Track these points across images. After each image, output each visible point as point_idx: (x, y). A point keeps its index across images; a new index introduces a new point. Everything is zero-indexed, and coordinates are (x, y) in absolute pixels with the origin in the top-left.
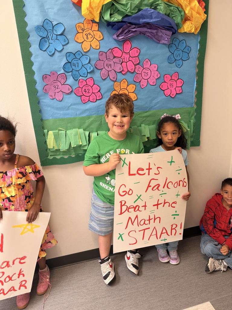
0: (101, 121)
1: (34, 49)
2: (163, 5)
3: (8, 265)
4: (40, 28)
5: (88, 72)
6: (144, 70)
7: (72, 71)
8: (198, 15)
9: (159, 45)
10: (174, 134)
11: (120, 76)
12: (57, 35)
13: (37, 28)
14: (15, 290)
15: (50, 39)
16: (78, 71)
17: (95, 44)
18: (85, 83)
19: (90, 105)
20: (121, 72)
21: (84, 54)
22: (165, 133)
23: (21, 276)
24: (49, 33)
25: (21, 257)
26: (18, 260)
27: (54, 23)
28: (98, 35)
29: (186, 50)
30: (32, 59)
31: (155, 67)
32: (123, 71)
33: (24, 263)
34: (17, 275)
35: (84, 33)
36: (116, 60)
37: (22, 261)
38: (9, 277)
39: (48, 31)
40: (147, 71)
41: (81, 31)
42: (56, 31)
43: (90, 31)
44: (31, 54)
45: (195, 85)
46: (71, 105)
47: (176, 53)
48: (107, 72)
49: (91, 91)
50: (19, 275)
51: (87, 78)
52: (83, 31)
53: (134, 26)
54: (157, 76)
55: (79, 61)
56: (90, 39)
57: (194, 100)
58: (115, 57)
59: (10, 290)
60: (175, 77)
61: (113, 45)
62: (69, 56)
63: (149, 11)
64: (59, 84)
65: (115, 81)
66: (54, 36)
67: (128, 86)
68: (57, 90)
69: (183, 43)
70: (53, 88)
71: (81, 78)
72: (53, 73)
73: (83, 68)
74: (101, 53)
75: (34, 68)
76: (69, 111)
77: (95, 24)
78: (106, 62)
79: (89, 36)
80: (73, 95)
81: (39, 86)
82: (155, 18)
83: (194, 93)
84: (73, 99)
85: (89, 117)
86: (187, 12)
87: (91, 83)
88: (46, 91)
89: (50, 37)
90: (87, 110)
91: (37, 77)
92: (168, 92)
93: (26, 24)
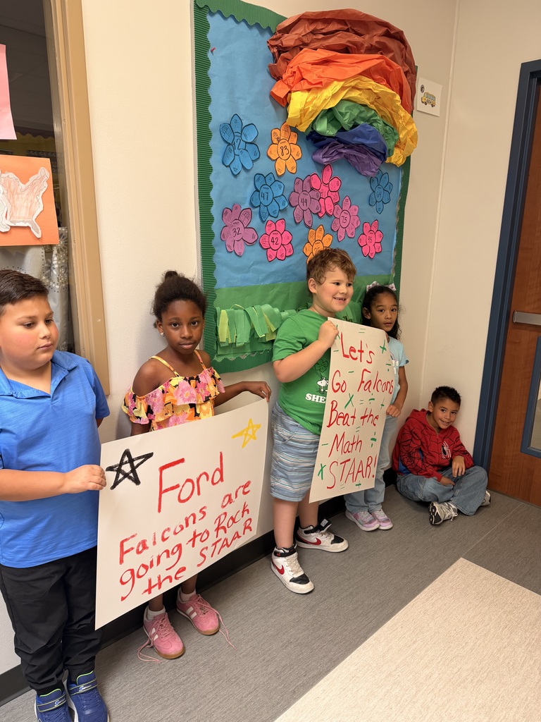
0: (288, 294)
1: (215, 161)
2: (381, 122)
3: (230, 501)
4: (227, 127)
5: (280, 210)
6: (343, 214)
7: (260, 206)
8: (411, 143)
9: (361, 177)
10: (392, 310)
11: (316, 220)
12: (246, 143)
13: (223, 127)
14: (239, 537)
15: (237, 148)
16: (266, 206)
17: (291, 165)
18: (273, 228)
19: (277, 265)
20: (317, 214)
21: (277, 179)
22: (381, 308)
23: (246, 513)
24: (236, 138)
25: (244, 484)
26: (242, 489)
27: (245, 123)
28: (297, 150)
29: (387, 188)
30: (212, 178)
31: (355, 210)
32: (320, 212)
33: (248, 492)
34: (240, 513)
35: (280, 145)
36: (313, 194)
37: (246, 490)
38: (232, 518)
39: (235, 134)
40: (345, 216)
41: (275, 141)
42: (245, 135)
43: (287, 144)
44: (210, 169)
45: (395, 242)
46: (253, 264)
47: (377, 191)
48: (301, 211)
49: (279, 242)
50: (243, 512)
51: (277, 219)
52: (279, 141)
53: (342, 145)
54: (357, 224)
55: (269, 191)
56: (286, 157)
57: (393, 265)
58: (312, 189)
59: (234, 539)
60: (375, 227)
61: (312, 169)
62: (259, 179)
63: (367, 128)
64: (240, 226)
65: (310, 228)
66: (243, 144)
67: (324, 236)
68: (238, 237)
69: (385, 178)
70: (232, 232)
71: (269, 218)
72: (236, 206)
73: (274, 203)
74: (298, 181)
75: (213, 194)
76: (250, 275)
77: (294, 134)
78: (302, 196)
79: (285, 152)
80: (257, 247)
81: (216, 227)
82: (373, 139)
83: (393, 254)
84: (255, 253)
85: (273, 286)
86: (401, 136)
87: (281, 229)
88: (223, 237)
89: (237, 145)
90: (273, 273)
91: (215, 211)
92: (366, 250)
93: (209, 118)
